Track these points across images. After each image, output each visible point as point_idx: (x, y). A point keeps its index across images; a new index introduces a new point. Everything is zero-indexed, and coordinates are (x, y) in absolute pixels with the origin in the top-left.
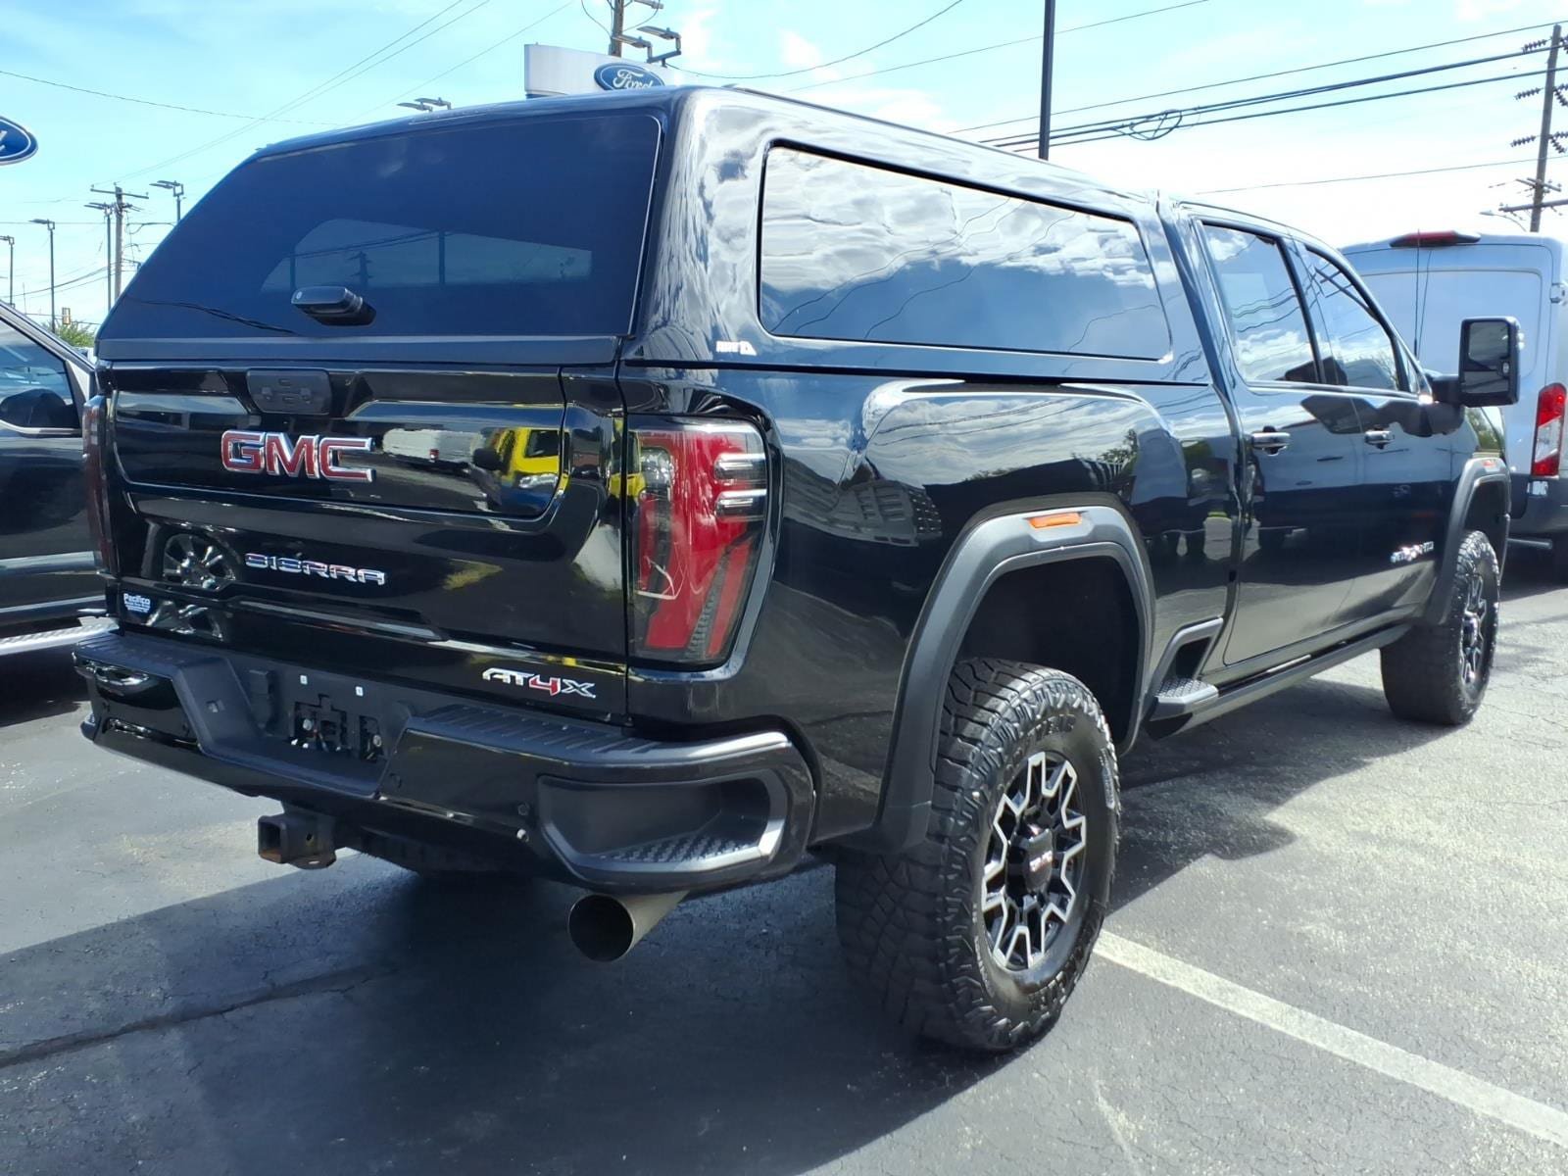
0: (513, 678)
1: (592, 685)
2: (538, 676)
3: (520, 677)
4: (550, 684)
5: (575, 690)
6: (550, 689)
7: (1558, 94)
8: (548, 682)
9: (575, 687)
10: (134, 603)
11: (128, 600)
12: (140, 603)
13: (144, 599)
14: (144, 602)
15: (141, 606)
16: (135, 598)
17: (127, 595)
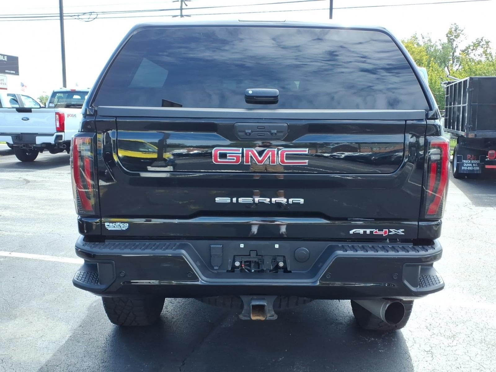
0: (365, 232)
1: (403, 230)
2: (377, 230)
3: (368, 231)
4: (384, 232)
5: (396, 233)
6: (383, 234)
7: (184, 2)
8: (383, 231)
9: (395, 231)
10: (113, 227)
11: (109, 226)
12: (119, 226)
13: (123, 224)
14: (124, 225)
15: (121, 227)
16: (115, 224)
17: (108, 223)
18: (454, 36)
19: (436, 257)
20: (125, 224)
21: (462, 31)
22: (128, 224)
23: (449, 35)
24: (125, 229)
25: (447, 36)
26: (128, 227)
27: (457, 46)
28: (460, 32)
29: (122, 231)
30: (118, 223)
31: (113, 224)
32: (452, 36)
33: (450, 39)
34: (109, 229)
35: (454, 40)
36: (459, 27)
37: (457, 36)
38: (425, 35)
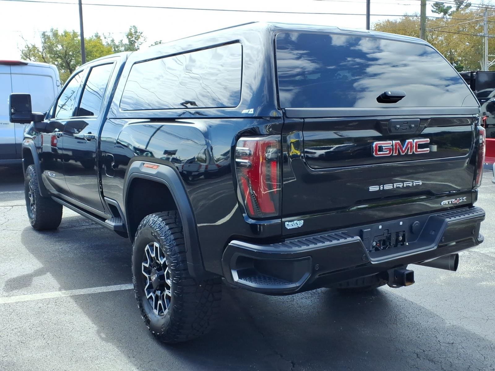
0: (449, 202)
1: (466, 197)
4: (457, 201)
5: (463, 200)
10: (292, 225)
11: (288, 225)
12: (296, 224)
13: (299, 221)
14: (300, 223)
15: (297, 225)
16: (293, 222)
17: (288, 222)
18: (134, 38)
19: (482, 217)
20: (301, 221)
21: (141, 34)
22: (303, 221)
23: (129, 37)
24: (300, 226)
25: (128, 37)
26: (303, 224)
27: (138, 47)
28: (140, 34)
29: (299, 228)
30: (296, 221)
31: (292, 222)
32: (133, 38)
33: (131, 41)
34: (288, 228)
35: (135, 42)
36: (137, 29)
37: (138, 38)
38: (107, 35)
